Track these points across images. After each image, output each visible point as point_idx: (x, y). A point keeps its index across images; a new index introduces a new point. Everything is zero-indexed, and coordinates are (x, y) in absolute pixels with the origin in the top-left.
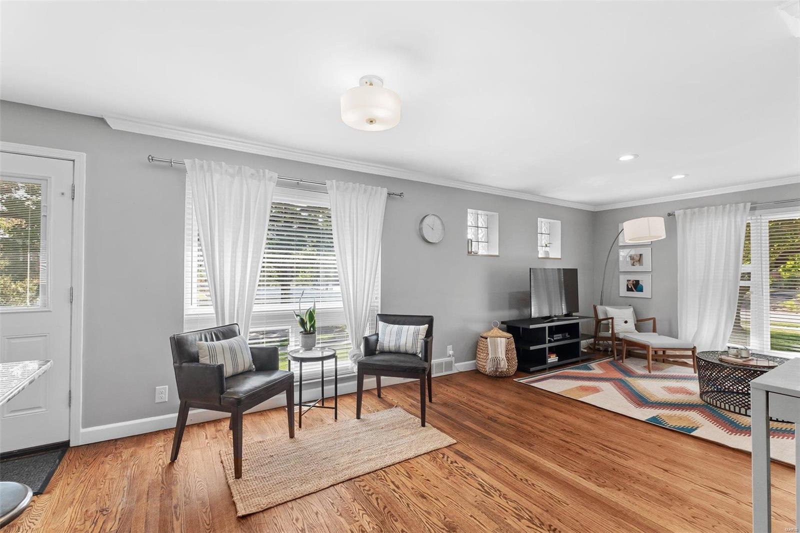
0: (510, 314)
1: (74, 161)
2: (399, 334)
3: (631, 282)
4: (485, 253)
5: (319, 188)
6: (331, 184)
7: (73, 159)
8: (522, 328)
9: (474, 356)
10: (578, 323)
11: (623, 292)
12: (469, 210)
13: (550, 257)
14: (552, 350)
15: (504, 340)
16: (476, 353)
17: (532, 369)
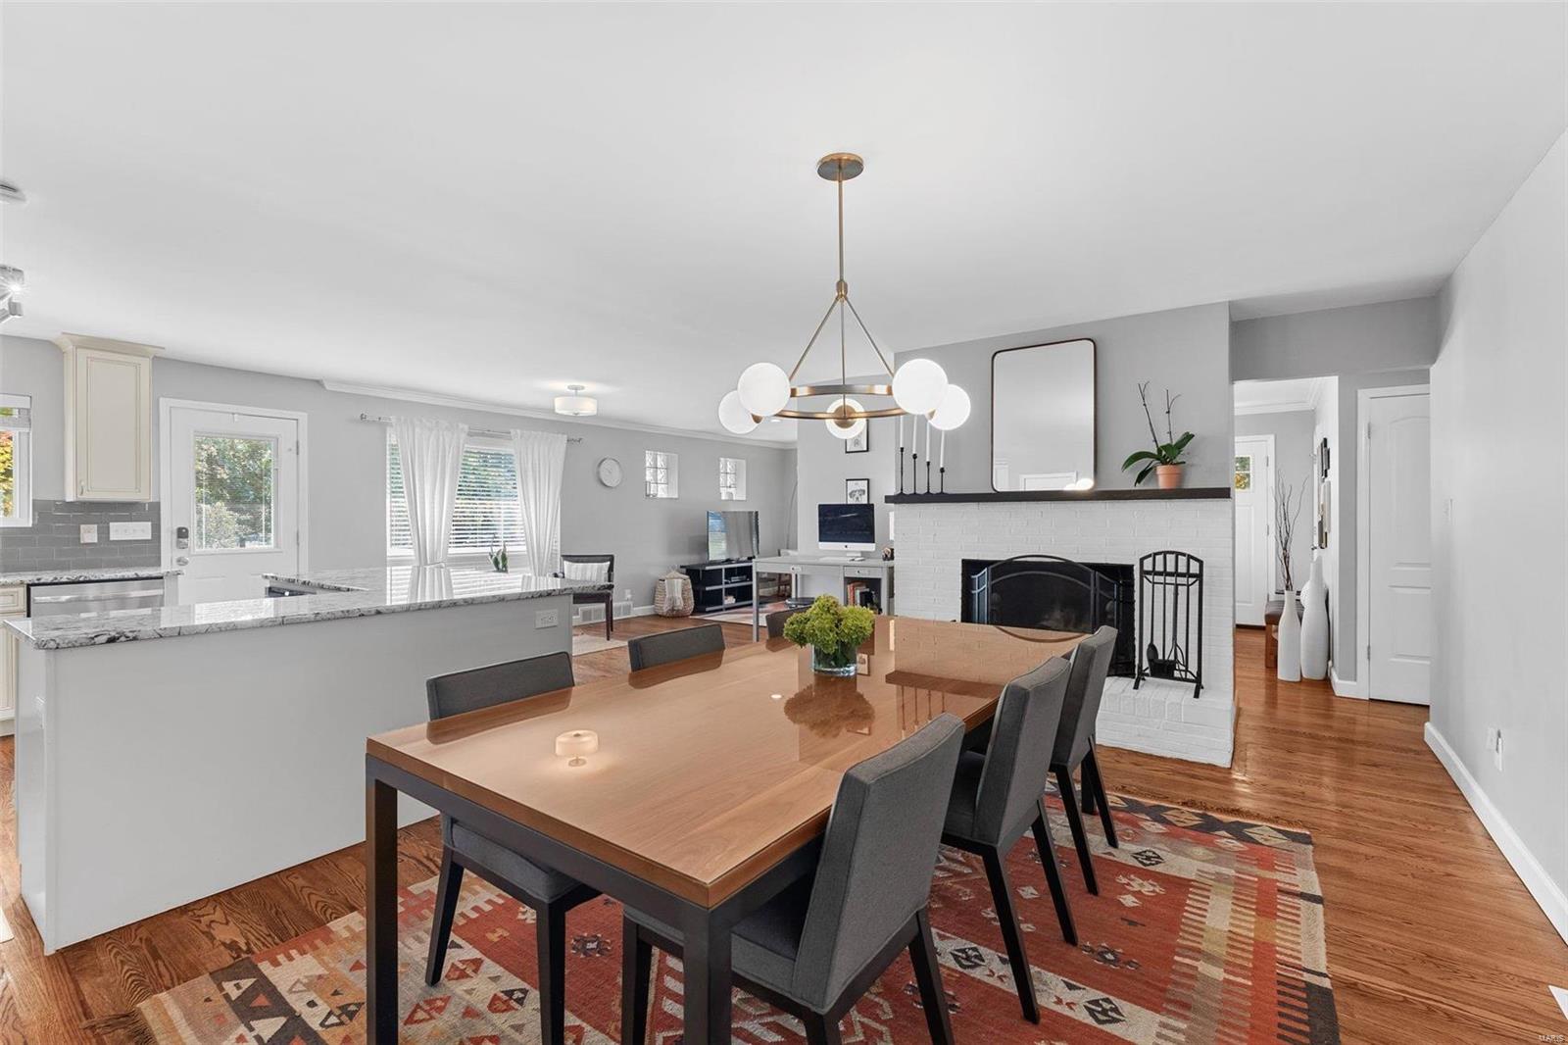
0: (691, 560)
1: (297, 420)
2: (583, 571)
4: (665, 496)
5: (505, 436)
6: (516, 432)
7: (297, 417)
8: (700, 570)
9: (653, 602)
12: (647, 452)
13: (732, 499)
14: (729, 592)
15: (680, 580)
16: (654, 599)
17: (708, 609)
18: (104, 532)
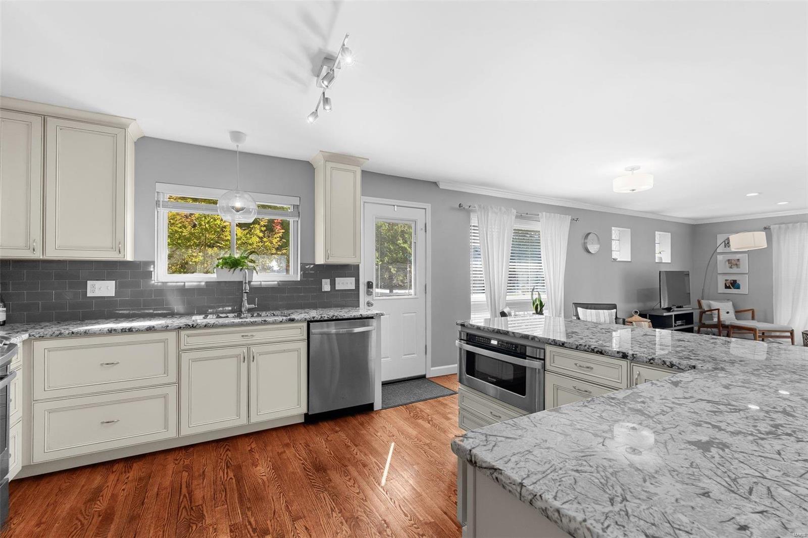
1: (425, 209)
2: (598, 316)
3: (729, 281)
6: (543, 215)
7: (425, 207)
8: (649, 315)
10: (692, 313)
11: (721, 289)
12: (613, 228)
13: (663, 262)
18: (333, 284)
